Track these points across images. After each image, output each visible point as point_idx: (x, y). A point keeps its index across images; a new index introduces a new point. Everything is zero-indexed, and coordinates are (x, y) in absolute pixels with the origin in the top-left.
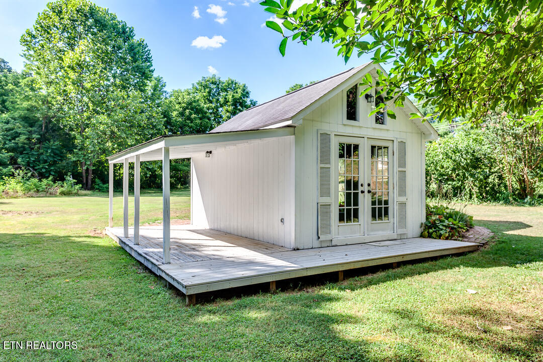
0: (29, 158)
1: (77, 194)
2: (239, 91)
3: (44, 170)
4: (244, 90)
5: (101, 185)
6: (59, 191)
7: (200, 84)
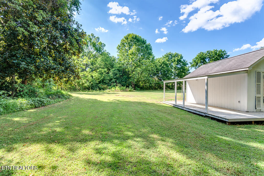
0: (119, 81)
1: (133, 91)
2: (179, 57)
3: (123, 84)
4: (181, 56)
5: (137, 88)
6: (128, 90)
7: (165, 55)
